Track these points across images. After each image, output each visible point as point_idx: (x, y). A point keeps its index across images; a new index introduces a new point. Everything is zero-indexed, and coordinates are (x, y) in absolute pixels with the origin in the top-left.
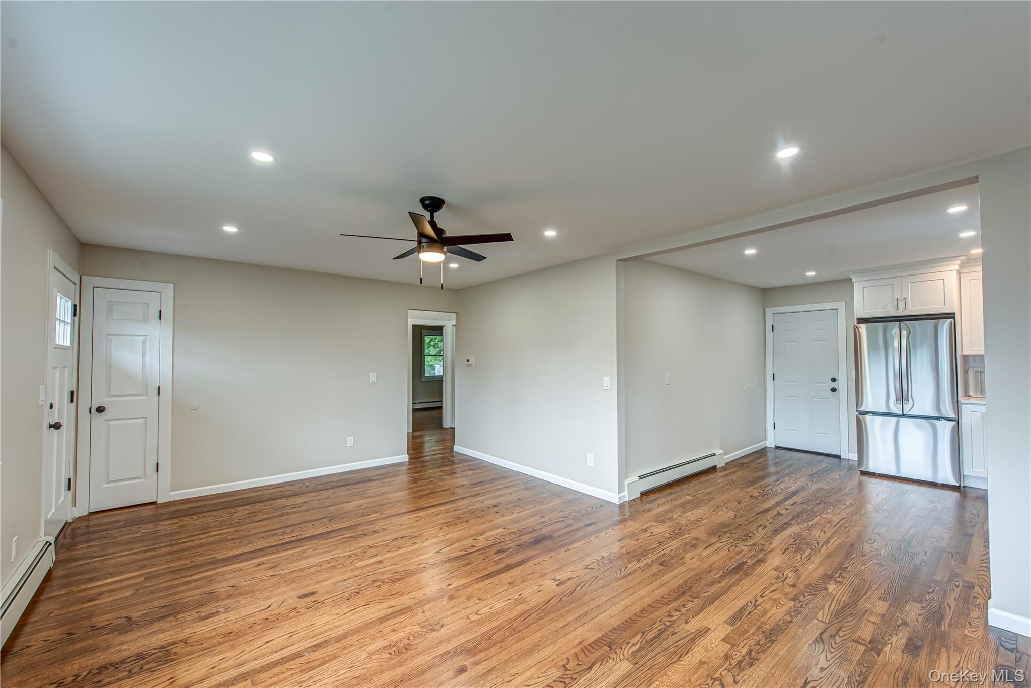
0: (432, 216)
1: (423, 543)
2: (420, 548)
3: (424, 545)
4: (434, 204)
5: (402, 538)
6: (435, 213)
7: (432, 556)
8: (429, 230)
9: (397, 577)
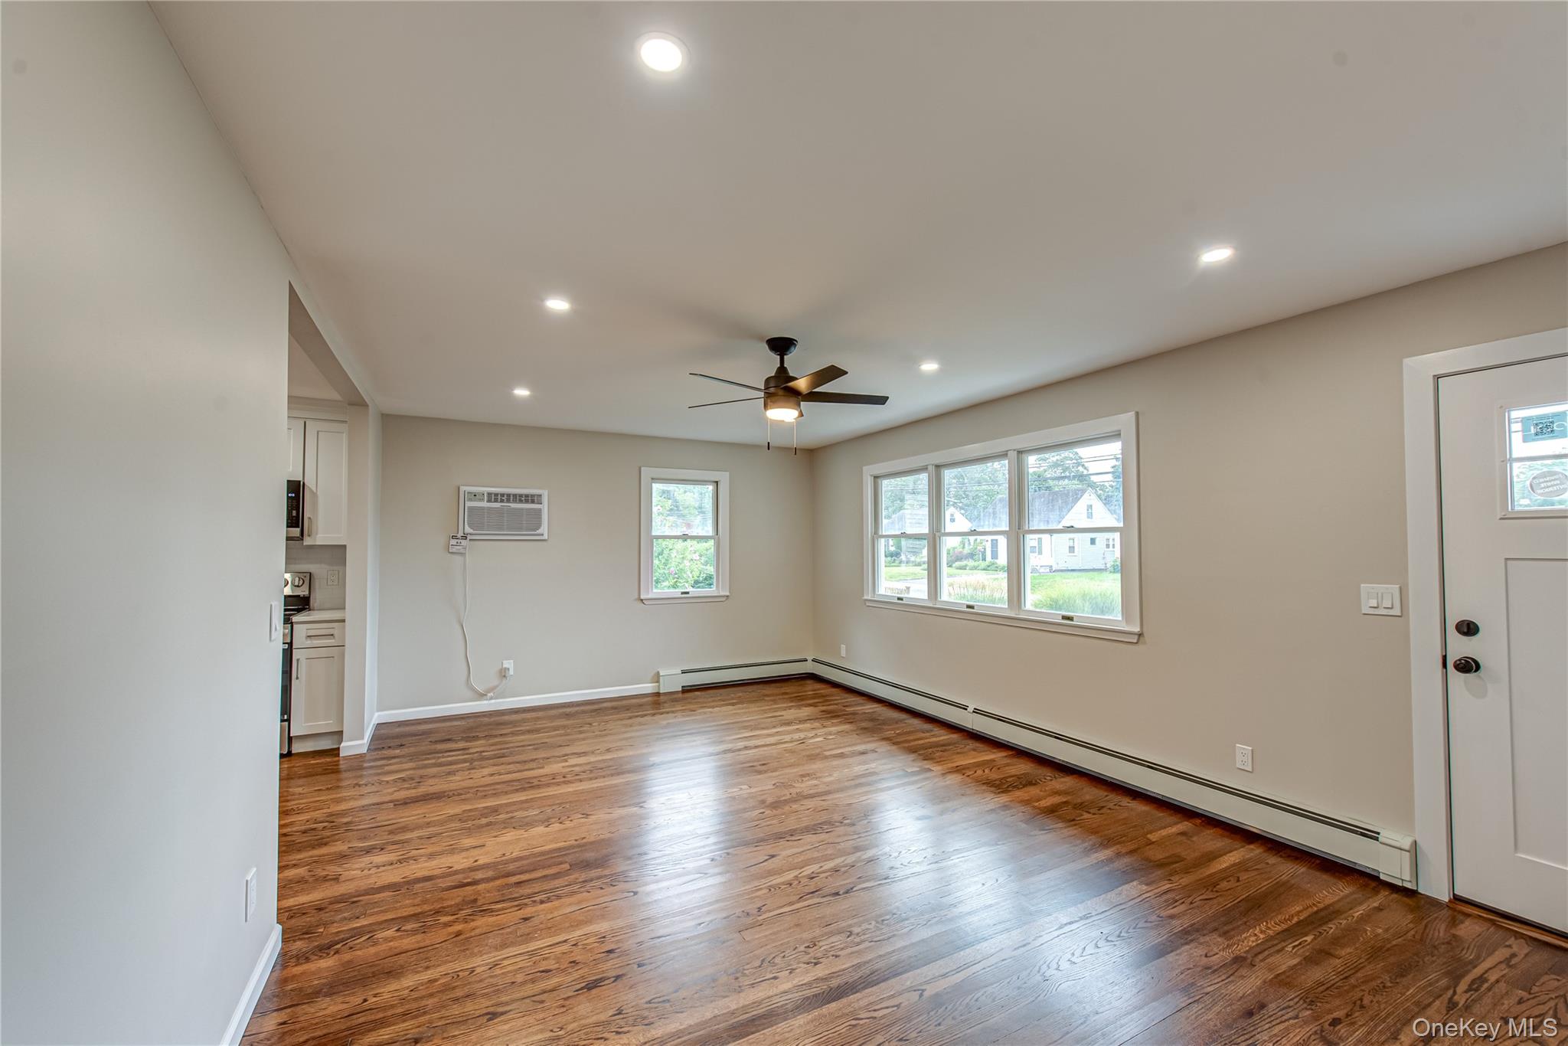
0: (782, 361)
1: (796, 877)
2: (801, 868)
3: (795, 873)
5: (837, 894)
7: (781, 850)
9: (826, 827)
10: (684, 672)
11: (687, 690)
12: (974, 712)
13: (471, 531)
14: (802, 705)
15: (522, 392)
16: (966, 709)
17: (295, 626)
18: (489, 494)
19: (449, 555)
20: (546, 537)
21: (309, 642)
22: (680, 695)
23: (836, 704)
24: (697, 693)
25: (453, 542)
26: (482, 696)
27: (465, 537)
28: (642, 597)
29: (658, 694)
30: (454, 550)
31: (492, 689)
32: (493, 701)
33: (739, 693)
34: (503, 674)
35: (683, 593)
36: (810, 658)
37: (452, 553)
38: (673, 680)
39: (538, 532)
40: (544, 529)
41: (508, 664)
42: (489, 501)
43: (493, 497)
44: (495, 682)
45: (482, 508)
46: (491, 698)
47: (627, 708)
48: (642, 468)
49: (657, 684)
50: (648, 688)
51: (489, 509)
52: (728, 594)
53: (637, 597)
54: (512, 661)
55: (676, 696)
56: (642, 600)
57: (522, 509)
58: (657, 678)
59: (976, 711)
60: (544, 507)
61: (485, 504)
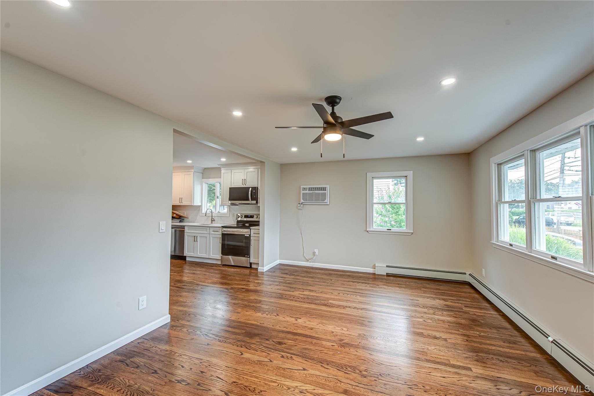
0: (333, 109)
4: (333, 101)
6: (335, 107)
8: (331, 119)
10: (387, 266)
11: (388, 275)
12: (552, 342)
13: (303, 201)
14: (437, 298)
15: (294, 149)
16: (547, 338)
17: (251, 230)
18: (309, 188)
19: (298, 210)
20: (329, 204)
21: (254, 235)
22: (386, 277)
23: (461, 304)
24: (392, 278)
25: (299, 205)
26: (307, 261)
27: (302, 204)
28: (367, 230)
29: (374, 274)
30: (299, 208)
31: (311, 259)
32: (311, 263)
33: (412, 283)
34: (314, 253)
35: (388, 230)
36: (468, 273)
37: (299, 209)
38: (382, 269)
39: (325, 201)
40: (327, 200)
41: (316, 251)
42: (309, 190)
43: (310, 189)
44: (312, 256)
45: (307, 193)
46: (310, 262)
47: (353, 277)
48: (367, 173)
49: (375, 269)
50: (370, 270)
51: (309, 193)
52: (412, 232)
53: (365, 229)
54: (317, 250)
55: (383, 277)
56: (367, 231)
57: (319, 193)
58: (374, 267)
59: (554, 342)
60: (327, 192)
61: (307, 192)
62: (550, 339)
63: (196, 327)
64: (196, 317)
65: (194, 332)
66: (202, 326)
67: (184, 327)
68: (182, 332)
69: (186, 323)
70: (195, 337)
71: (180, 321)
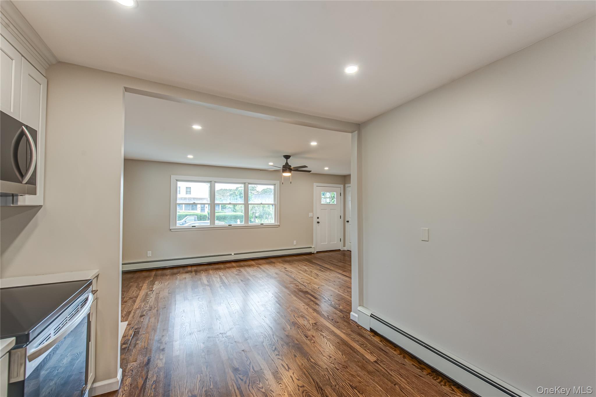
62: (233, 254)
63: (333, 307)
64: (328, 315)
65: (335, 304)
66: (328, 306)
67: (341, 310)
68: (344, 306)
69: (339, 312)
70: (336, 301)
71: (342, 316)
